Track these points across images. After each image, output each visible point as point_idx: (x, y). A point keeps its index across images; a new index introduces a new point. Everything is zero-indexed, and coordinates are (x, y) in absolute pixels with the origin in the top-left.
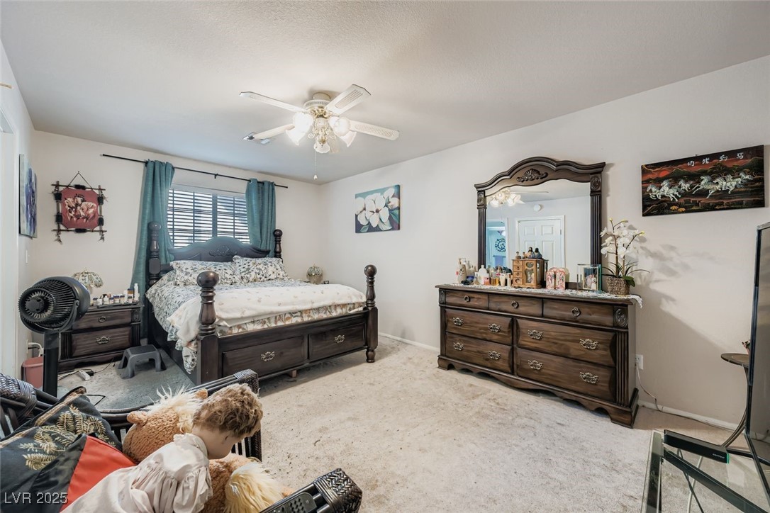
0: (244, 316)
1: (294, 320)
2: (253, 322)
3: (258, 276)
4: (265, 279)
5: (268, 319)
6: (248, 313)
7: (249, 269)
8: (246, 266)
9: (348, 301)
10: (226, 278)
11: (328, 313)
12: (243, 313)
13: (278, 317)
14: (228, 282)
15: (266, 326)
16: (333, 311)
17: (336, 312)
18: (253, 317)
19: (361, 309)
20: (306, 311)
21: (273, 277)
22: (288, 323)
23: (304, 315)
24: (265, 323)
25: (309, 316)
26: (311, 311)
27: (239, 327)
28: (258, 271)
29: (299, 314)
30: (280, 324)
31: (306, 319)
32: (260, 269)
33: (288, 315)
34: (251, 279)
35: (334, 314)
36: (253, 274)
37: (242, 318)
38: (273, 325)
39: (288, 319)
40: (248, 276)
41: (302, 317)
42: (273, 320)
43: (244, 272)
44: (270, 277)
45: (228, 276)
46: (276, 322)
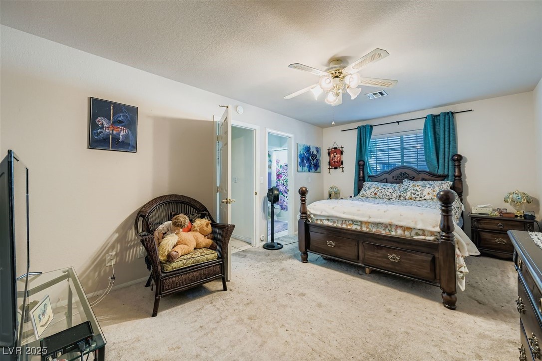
0: (322, 214)
1: (354, 227)
2: (328, 220)
3: (413, 196)
4: (420, 199)
5: (338, 220)
6: (324, 214)
7: (407, 189)
8: (406, 188)
9: (411, 225)
10: (386, 195)
11: (387, 231)
12: (322, 213)
13: (344, 222)
14: (387, 198)
15: (335, 225)
16: (393, 230)
17: (396, 232)
18: (328, 217)
19: (432, 238)
20: (366, 223)
21: (427, 197)
22: (349, 227)
23: (363, 225)
24: (335, 223)
25: (367, 228)
26: (370, 224)
27: (321, 220)
28: (413, 192)
29: (359, 224)
30: (344, 226)
31: (364, 229)
32: (416, 191)
33: (350, 222)
34: (407, 198)
35: (393, 234)
36: (409, 194)
37: (320, 216)
38: (340, 226)
39: (350, 225)
40: (405, 195)
41: (362, 227)
42: (340, 222)
43: (403, 191)
44: (425, 198)
45: (388, 194)
46: (342, 224)
